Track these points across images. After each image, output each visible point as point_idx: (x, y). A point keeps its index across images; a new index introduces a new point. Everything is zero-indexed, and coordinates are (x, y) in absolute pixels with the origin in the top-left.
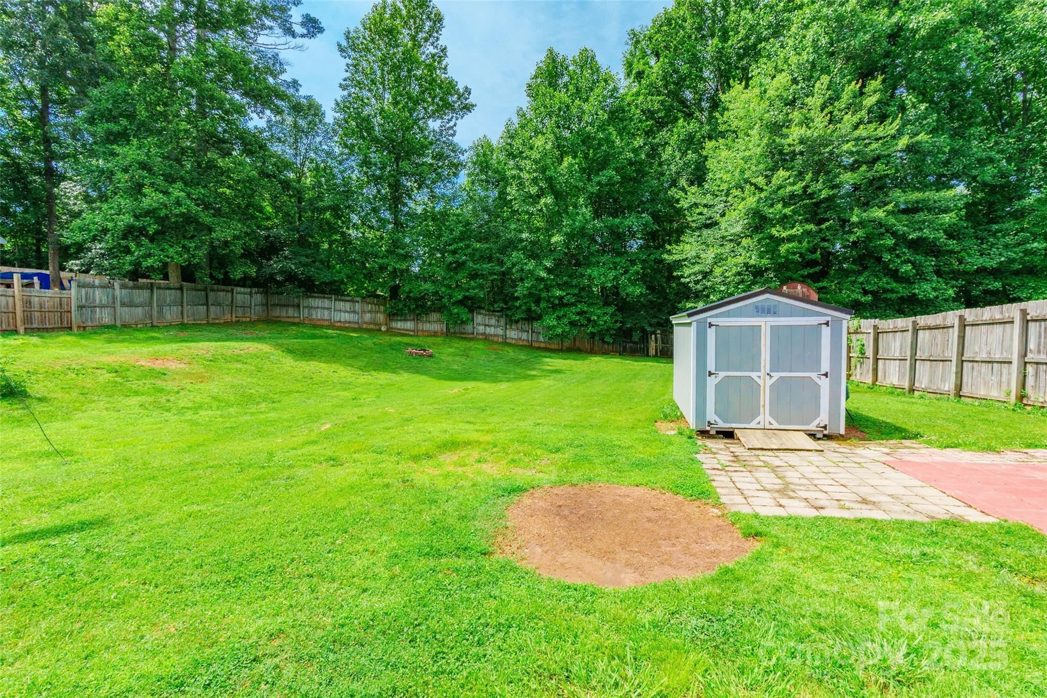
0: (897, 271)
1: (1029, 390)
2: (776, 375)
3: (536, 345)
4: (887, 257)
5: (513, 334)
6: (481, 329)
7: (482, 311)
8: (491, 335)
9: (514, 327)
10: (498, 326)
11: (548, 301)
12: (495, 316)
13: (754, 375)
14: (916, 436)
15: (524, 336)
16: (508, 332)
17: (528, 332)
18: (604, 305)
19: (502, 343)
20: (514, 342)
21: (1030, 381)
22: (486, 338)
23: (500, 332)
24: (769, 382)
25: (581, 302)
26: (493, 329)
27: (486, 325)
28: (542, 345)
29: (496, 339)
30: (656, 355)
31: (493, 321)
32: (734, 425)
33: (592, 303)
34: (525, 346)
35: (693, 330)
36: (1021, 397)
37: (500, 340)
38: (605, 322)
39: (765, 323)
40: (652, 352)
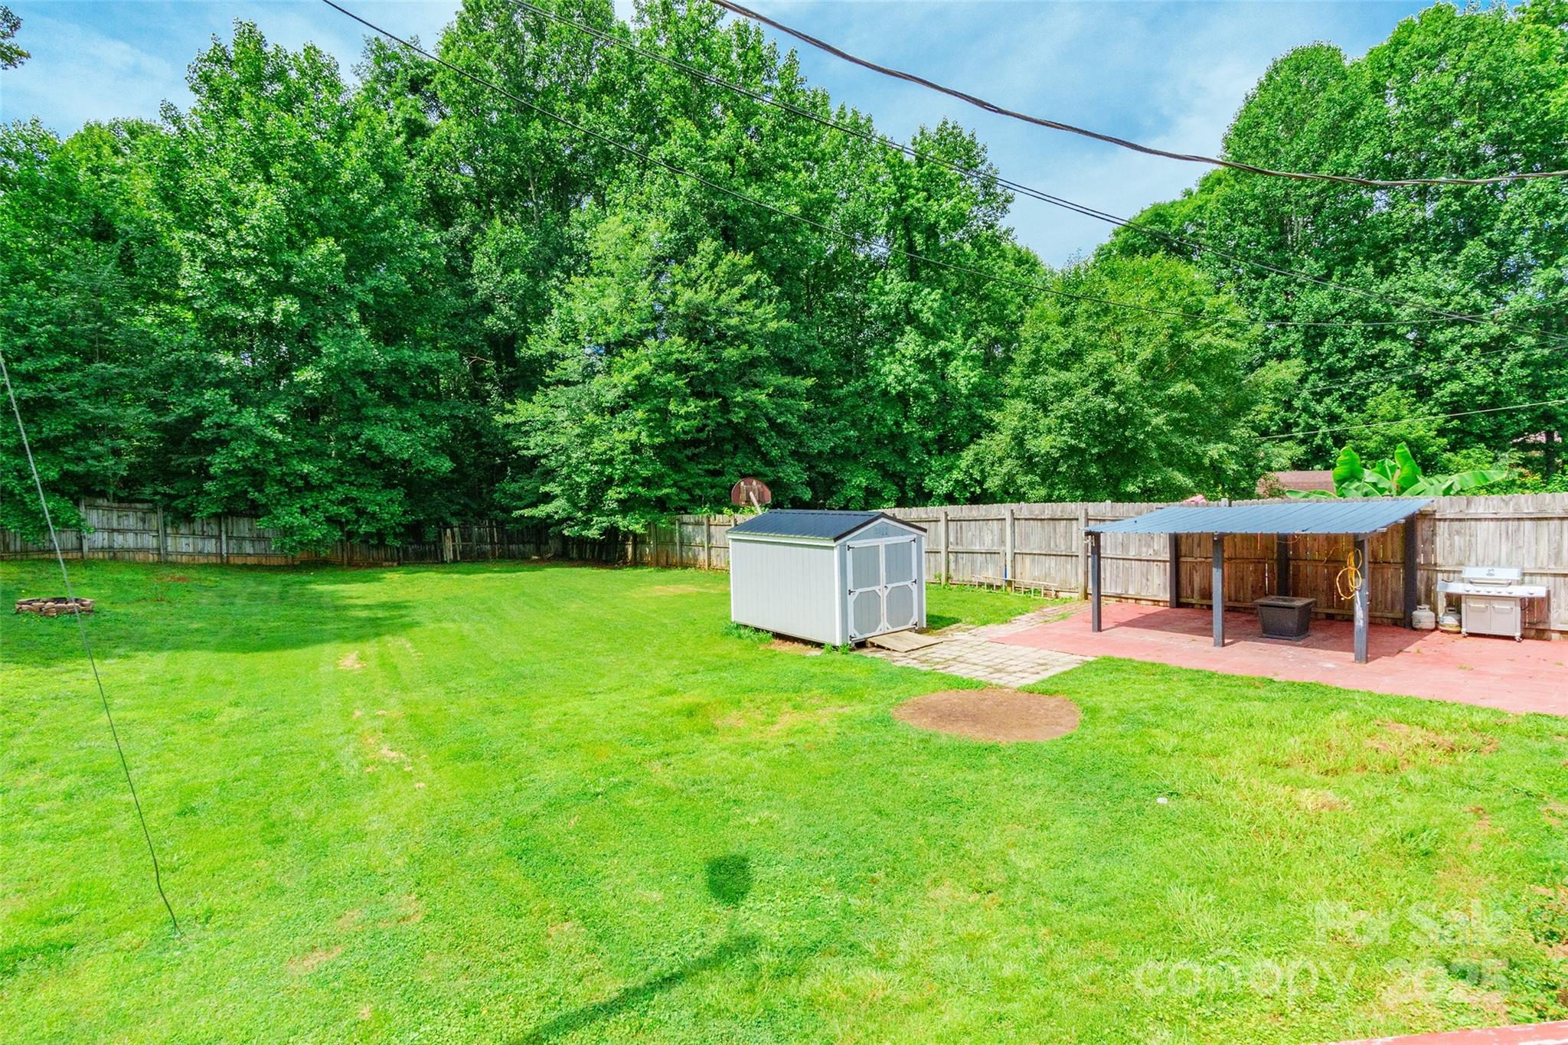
0: (767, 453)
1: (952, 573)
2: (890, 586)
3: (239, 561)
4: (762, 440)
5: (182, 544)
6: (100, 539)
7: (100, 502)
8: (128, 550)
9: (183, 530)
10: (144, 531)
11: (281, 481)
12: (136, 510)
13: (876, 588)
14: (956, 621)
15: (210, 546)
16: (170, 541)
17: (219, 537)
18: (385, 487)
19: (159, 563)
20: (185, 559)
21: (952, 566)
22: (114, 556)
23: (150, 541)
24: (886, 592)
25: (342, 483)
26: (130, 537)
27: (113, 530)
28: (251, 561)
29: (140, 556)
30: (455, 561)
31: (131, 521)
32: (867, 635)
33: (363, 484)
34: (215, 565)
35: (836, 552)
36: (948, 578)
37: (152, 558)
38: (393, 515)
39: (882, 543)
40: (449, 555)
